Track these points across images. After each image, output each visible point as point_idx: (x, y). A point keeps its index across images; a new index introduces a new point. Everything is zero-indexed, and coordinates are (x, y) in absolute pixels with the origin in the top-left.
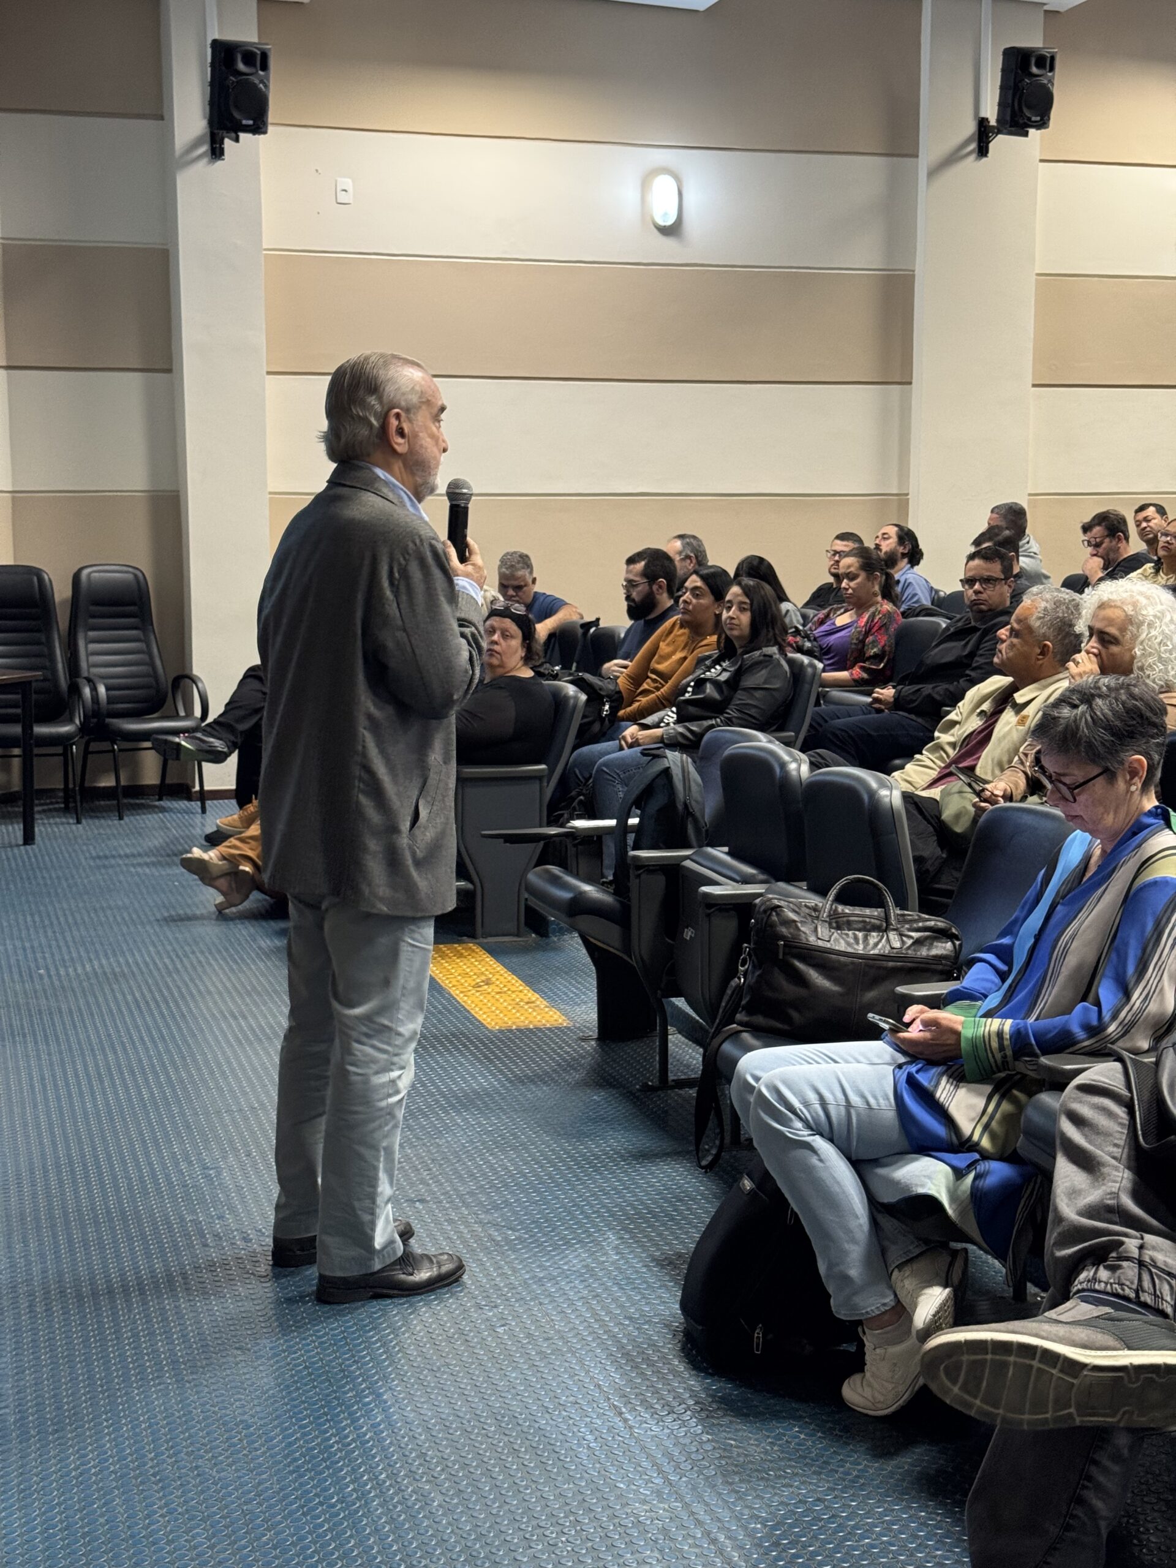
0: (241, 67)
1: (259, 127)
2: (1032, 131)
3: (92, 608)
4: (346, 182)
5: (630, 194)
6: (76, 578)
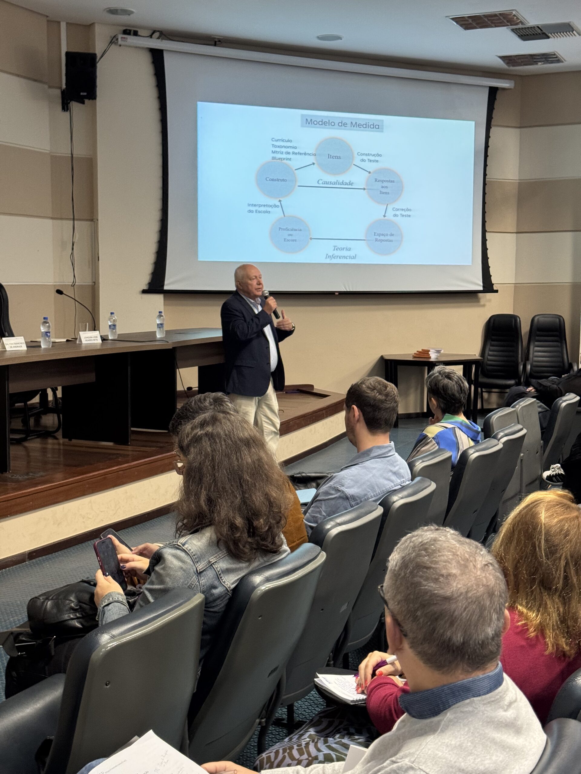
3: (538, 333)
6: (533, 320)
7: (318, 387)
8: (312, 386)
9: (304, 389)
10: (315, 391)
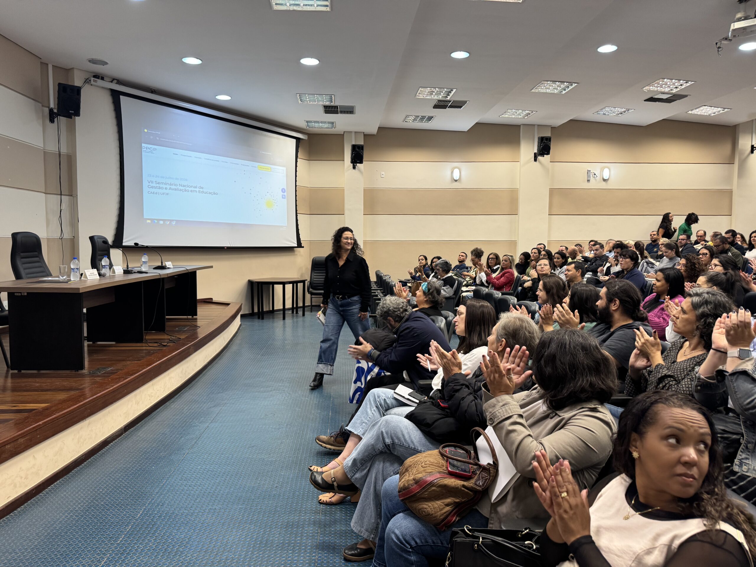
0: (357, 150)
1: (361, 162)
2: (545, 156)
4: (383, 173)
5: (449, 173)
7: (215, 299)
8: (212, 299)
9: (207, 301)
10: (213, 301)
